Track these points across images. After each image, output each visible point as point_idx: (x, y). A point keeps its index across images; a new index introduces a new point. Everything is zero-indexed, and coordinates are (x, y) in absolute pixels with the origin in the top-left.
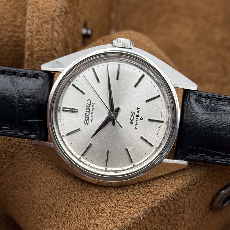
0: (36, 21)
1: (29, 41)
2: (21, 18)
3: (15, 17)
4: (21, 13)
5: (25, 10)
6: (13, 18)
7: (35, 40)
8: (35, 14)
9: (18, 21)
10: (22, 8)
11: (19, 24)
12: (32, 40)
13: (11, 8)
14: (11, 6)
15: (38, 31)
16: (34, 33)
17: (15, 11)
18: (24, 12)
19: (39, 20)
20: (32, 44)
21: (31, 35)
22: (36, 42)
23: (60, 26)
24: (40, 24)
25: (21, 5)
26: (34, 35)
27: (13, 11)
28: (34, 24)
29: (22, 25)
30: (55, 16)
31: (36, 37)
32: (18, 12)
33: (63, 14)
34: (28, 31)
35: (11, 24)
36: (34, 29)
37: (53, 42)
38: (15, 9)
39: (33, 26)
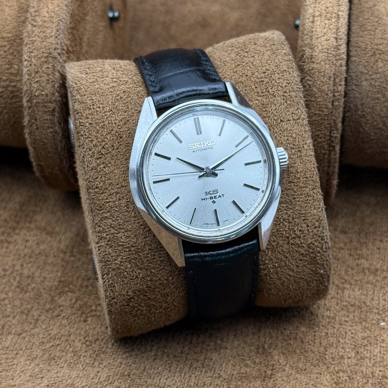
1: (27, 85)
2: (17, 65)
3: (10, 63)
4: (17, 59)
6: (9, 65)
7: (34, 83)
8: (32, 54)
9: (14, 68)
10: (18, 53)
11: (15, 72)
12: (30, 84)
13: (6, 54)
14: (5, 52)
19: (38, 60)
20: (30, 88)
21: (29, 78)
22: (36, 85)
24: (39, 64)
25: (17, 50)
26: (32, 77)
27: (8, 56)
28: (32, 65)
29: (19, 73)
31: (34, 80)
32: (14, 57)
33: (64, 52)
34: (25, 74)
35: (7, 71)
36: (32, 70)
37: (55, 84)
38: (10, 54)
39: (31, 67)
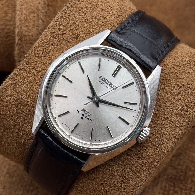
0: (24, 12)
1: (19, 28)
2: (11, 14)
3: (6, 13)
4: (11, 9)
5: (15, 6)
7: (24, 27)
8: (23, 7)
9: (9, 16)
10: (12, 5)
11: (10, 19)
12: (21, 27)
14: (2, 5)
15: (26, 20)
16: (23, 22)
17: (6, 8)
18: (14, 9)
19: (27, 11)
20: (21, 30)
21: (21, 23)
22: (25, 29)
23: (44, 15)
24: (27, 14)
25: (11, 4)
26: (22, 23)
28: (23, 14)
29: (13, 19)
30: (40, 7)
31: (24, 25)
32: (9, 9)
33: (46, 6)
34: (18, 20)
35: (3, 18)
36: (22, 18)
37: (38, 28)
38: (6, 6)
39: (22, 16)
